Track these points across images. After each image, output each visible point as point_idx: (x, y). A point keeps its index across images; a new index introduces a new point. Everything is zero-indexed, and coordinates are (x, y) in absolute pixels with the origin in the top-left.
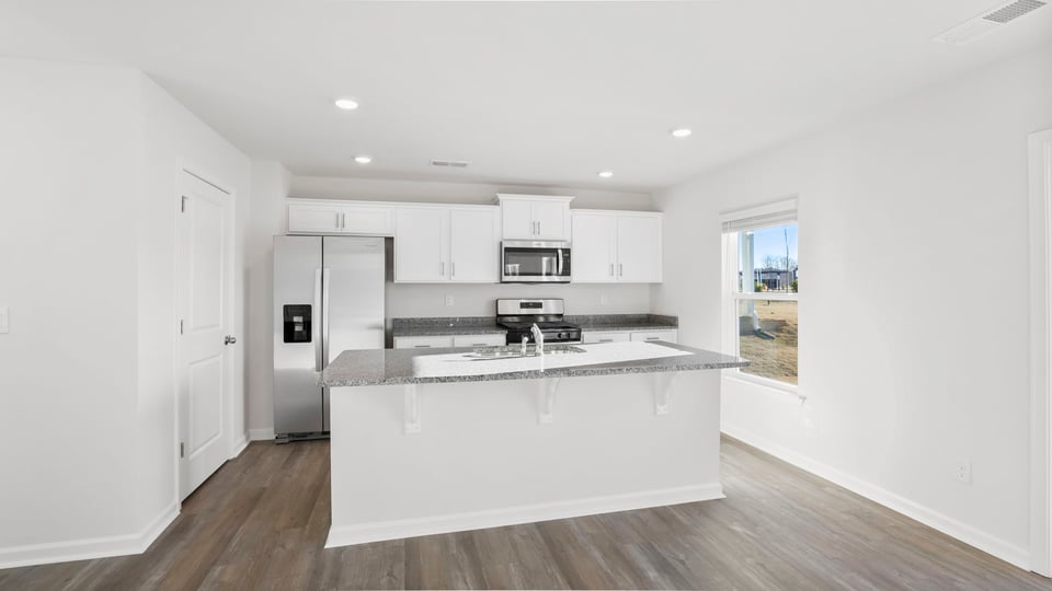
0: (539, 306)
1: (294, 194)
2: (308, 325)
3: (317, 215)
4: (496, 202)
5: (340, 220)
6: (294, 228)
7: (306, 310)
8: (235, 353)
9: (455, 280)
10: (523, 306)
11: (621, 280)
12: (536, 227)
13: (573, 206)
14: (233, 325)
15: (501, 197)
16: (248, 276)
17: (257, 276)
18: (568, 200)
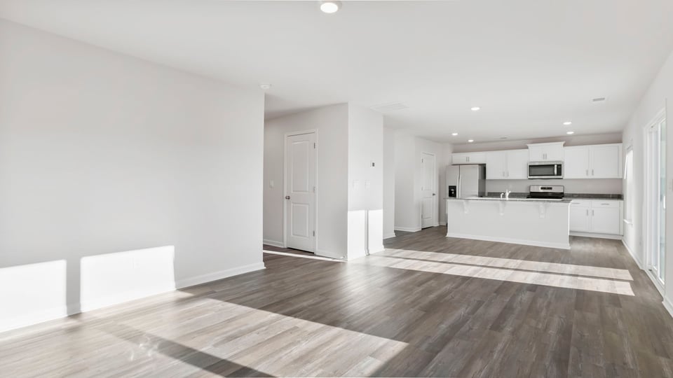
0: (551, 188)
1: (455, 151)
2: (455, 192)
3: (461, 158)
4: (527, 148)
5: (468, 159)
6: (455, 163)
7: (454, 187)
8: (436, 198)
9: (509, 178)
10: (542, 188)
11: (592, 177)
12: (545, 156)
13: (564, 145)
14: (435, 190)
15: (528, 145)
16: (440, 177)
17: (442, 177)
18: (563, 143)
